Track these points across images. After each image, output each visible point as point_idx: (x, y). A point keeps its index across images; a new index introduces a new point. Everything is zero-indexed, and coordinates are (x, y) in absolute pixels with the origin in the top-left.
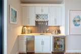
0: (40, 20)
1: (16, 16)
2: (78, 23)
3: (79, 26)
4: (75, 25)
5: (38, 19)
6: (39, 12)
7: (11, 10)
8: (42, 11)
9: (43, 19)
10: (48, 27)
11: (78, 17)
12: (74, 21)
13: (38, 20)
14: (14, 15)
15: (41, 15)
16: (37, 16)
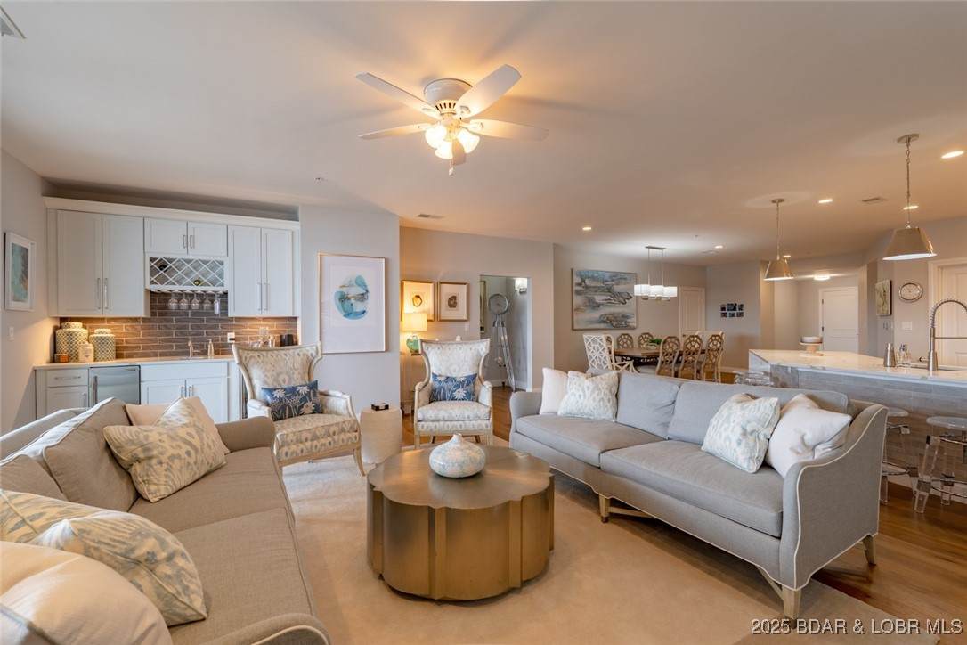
0: (177, 288)
1: (25, 273)
2: (358, 307)
3: (366, 316)
4: (348, 315)
5: (163, 280)
6: (169, 248)
7: (9, 249)
8: (188, 241)
9: (198, 282)
10: (226, 320)
11: (360, 282)
12: (343, 299)
13: (165, 288)
14: (19, 273)
15: (180, 266)
16: (161, 267)
